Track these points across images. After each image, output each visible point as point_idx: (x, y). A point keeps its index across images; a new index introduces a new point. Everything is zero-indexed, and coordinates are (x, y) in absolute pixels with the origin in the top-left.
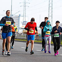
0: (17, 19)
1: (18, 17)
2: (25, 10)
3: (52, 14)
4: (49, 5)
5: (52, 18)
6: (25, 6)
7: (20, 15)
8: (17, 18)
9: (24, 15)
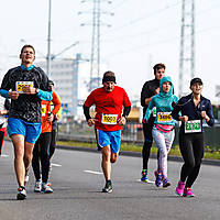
0: (70, 69)
1: (73, 65)
2: (96, 38)
3: (193, 54)
4: (183, 20)
5: (193, 65)
6: (97, 25)
7: (78, 56)
8: (67, 66)
9: (95, 56)
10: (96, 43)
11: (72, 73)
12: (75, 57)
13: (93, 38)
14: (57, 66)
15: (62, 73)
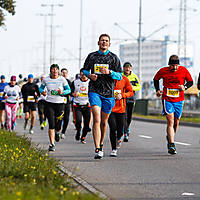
0: (159, 50)
1: (162, 46)
2: (183, 21)
7: (167, 38)
8: (157, 47)
9: (182, 38)
10: (183, 26)
11: (162, 53)
12: (163, 39)
13: (180, 21)
14: (147, 47)
15: (152, 54)
